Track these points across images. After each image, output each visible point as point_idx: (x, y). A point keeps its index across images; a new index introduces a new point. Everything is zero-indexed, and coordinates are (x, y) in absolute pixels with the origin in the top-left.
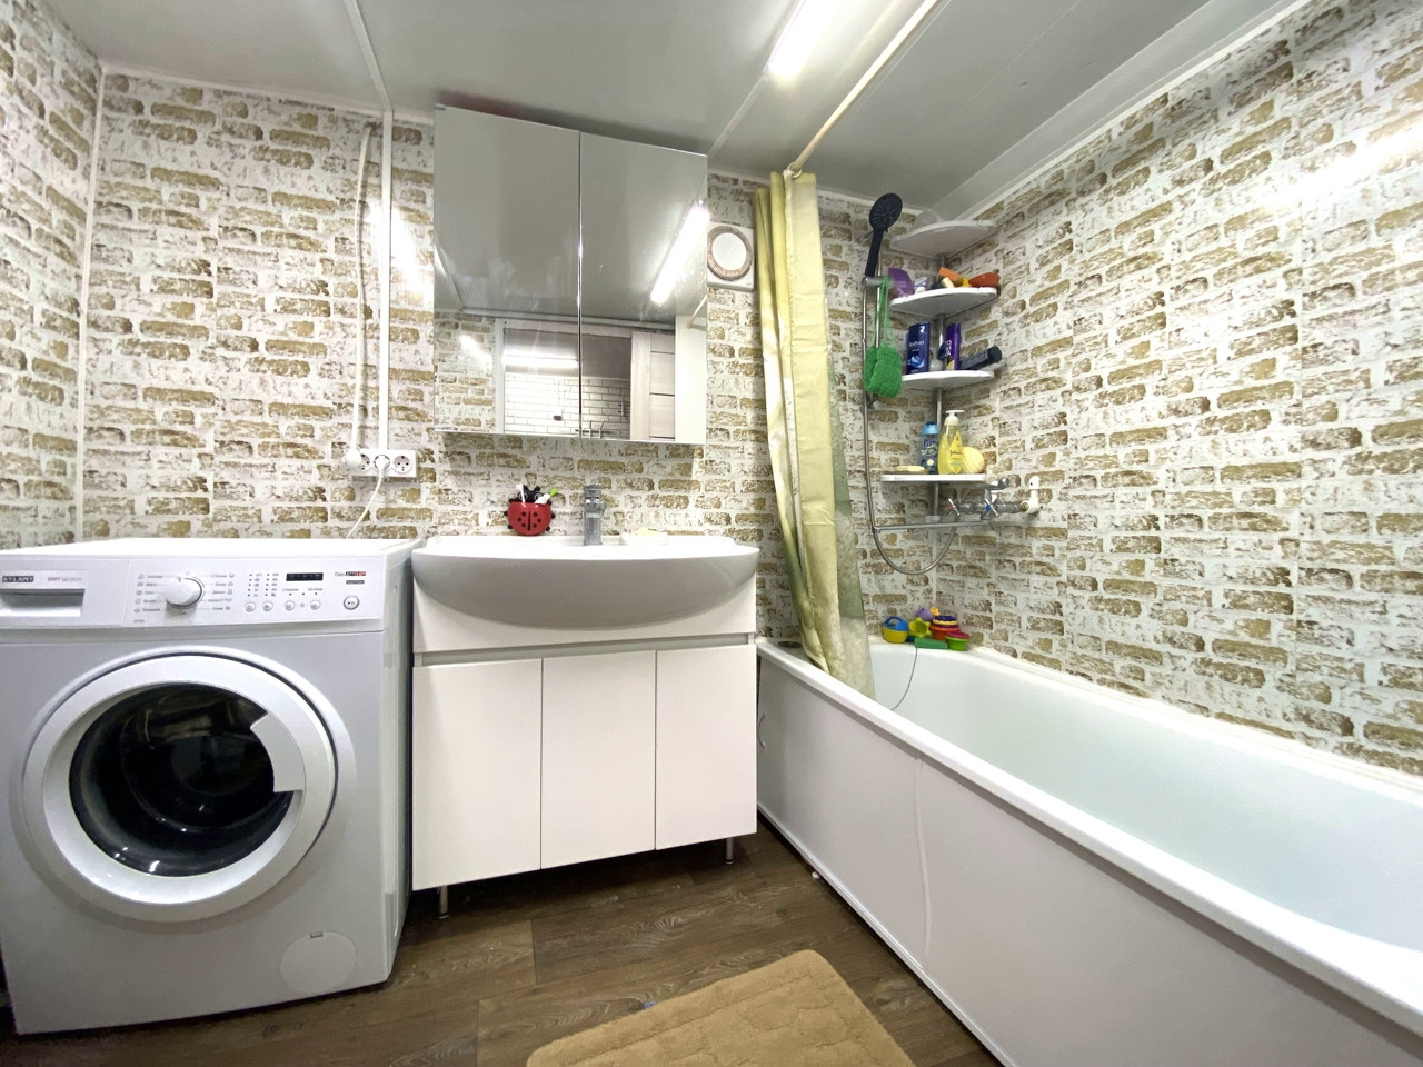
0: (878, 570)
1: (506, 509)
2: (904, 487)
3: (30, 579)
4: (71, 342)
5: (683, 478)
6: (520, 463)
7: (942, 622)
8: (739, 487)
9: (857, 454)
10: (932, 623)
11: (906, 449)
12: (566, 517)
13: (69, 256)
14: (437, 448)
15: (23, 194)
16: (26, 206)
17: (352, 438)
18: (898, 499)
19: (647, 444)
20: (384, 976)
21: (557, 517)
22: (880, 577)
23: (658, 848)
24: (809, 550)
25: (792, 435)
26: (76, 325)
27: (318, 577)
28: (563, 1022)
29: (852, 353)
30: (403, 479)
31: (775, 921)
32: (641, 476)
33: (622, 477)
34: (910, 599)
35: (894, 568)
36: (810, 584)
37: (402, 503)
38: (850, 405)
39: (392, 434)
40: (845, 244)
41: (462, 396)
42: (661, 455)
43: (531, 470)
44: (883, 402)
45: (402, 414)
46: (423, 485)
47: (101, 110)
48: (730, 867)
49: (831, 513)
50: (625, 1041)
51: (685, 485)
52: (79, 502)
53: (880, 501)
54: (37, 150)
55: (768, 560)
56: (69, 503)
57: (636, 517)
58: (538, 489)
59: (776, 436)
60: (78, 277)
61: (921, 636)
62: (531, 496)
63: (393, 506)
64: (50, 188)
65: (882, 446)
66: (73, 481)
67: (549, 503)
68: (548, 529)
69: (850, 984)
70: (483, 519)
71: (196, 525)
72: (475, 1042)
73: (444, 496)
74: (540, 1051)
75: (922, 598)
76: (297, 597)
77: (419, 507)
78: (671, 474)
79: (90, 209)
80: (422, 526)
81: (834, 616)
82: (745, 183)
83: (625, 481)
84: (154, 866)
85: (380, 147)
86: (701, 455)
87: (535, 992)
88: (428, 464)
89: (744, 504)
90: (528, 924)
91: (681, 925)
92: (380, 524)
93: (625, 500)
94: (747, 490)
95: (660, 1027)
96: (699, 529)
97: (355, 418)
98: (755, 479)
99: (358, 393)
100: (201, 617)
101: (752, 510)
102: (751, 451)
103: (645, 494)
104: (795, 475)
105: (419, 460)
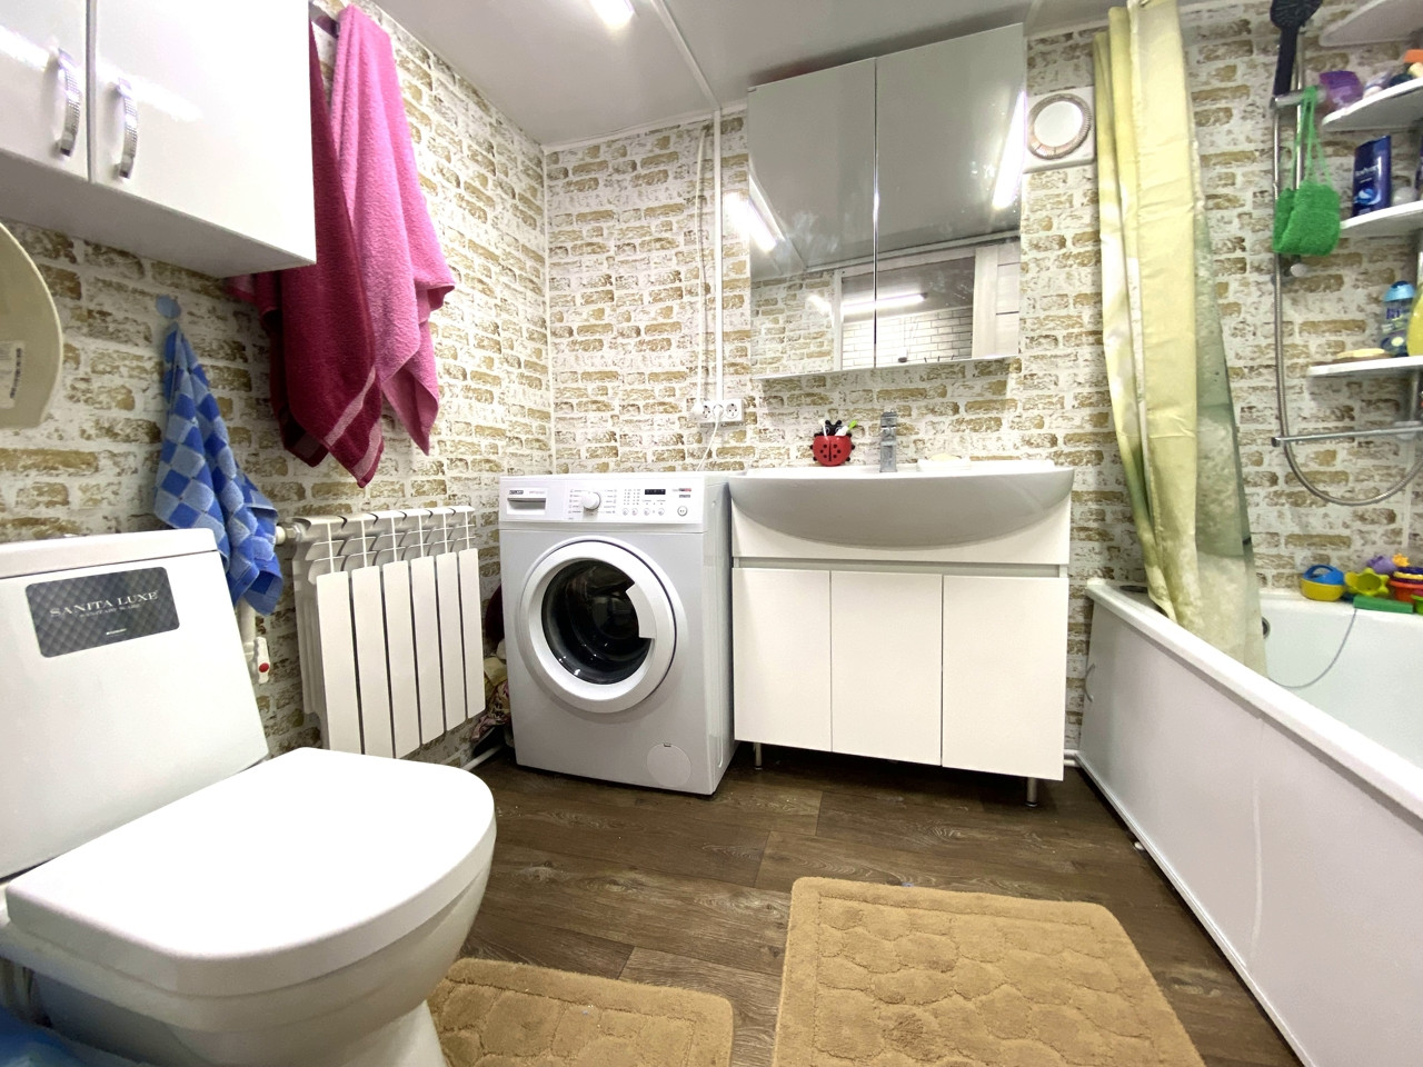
0: (1296, 501)
1: (811, 443)
2: (1353, 381)
3: (522, 492)
4: (543, 347)
5: (995, 398)
6: (824, 400)
7: (1408, 576)
8: (1069, 402)
9: (1264, 342)
10: (1392, 577)
11: (1360, 326)
12: (866, 448)
13: (537, 290)
14: (758, 395)
15: (510, 253)
16: (512, 261)
17: (698, 393)
18: (1343, 399)
19: (952, 366)
20: (711, 791)
21: (857, 447)
22: (1302, 510)
23: (944, 765)
24: (1157, 471)
25: (1137, 328)
26: (545, 336)
27: (662, 492)
28: (830, 868)
29: (1256, 205)
30: (733, 424)
31: (1069, 869)
32: (945, 400)
33: (923, 403)
34: (1357, 543)
35: (1326, 499)
36: (1157, 512)
37: (733, 443)
38: (1252, 276)
39: (726, 386)
40: (1241, 63)
41: (805, 351)
42: (969, 374)
43: (833, 406)
44: (1310, 263)
45: (732, 369)
46: (748, 427)
47: (546, 182)
48: (1030, 809)
49: (1191, 423)
50: (876, 900)
51: (998, 406)
52: (553, 452)
53: (1304, 406)
54: (514, 221)
55: (1107, 489)
56: (548, 453)
57: (938, 444)
58: (839, 423)
59: (1115, 333)
60: (544, 303)
61: (1369, 593)
62: (832, 429)
63: (727, 446)
64: (523, 246)
65: (1311, 327)
66: (549, 439)
67: (849, 435)
68: (848, 459)
69: (1141, 952)
70: (794, 453)
71: (612, 465)
72: (762, 855)
73: (763, 435)
74: (806, 878)
75: (1380, 543)
76: (651, 507)
77: (745, 445)
78: (980, 395)
79: (546, 255)
80: (747, 461)
81: (1187, 551)
82: (1081, 34)
83: (926, 407)
84: (577, 672)
85: (712, 143)
86: (1019, 369)
87: (813, 840)
88: (751, 409)
89: (1077, 422)
90: (820, 794)
91: (957, 839)
92: (719, 461)
93: (923, 426)
94: (1082, 405)
95: (912, 904)
96: (1015, 453)
97: (699, 378)
98: (1093, 390)
99: (702, 357)
100: (601, 517)
101: (1088, 428)
102: (1088, 357)
103: (949, 418)
104: (1140, 377)
105: (745, 407)
